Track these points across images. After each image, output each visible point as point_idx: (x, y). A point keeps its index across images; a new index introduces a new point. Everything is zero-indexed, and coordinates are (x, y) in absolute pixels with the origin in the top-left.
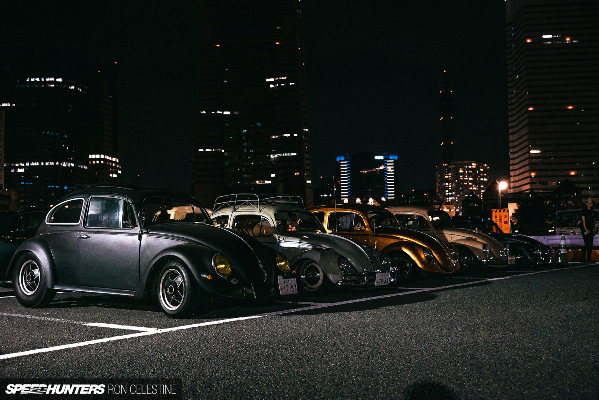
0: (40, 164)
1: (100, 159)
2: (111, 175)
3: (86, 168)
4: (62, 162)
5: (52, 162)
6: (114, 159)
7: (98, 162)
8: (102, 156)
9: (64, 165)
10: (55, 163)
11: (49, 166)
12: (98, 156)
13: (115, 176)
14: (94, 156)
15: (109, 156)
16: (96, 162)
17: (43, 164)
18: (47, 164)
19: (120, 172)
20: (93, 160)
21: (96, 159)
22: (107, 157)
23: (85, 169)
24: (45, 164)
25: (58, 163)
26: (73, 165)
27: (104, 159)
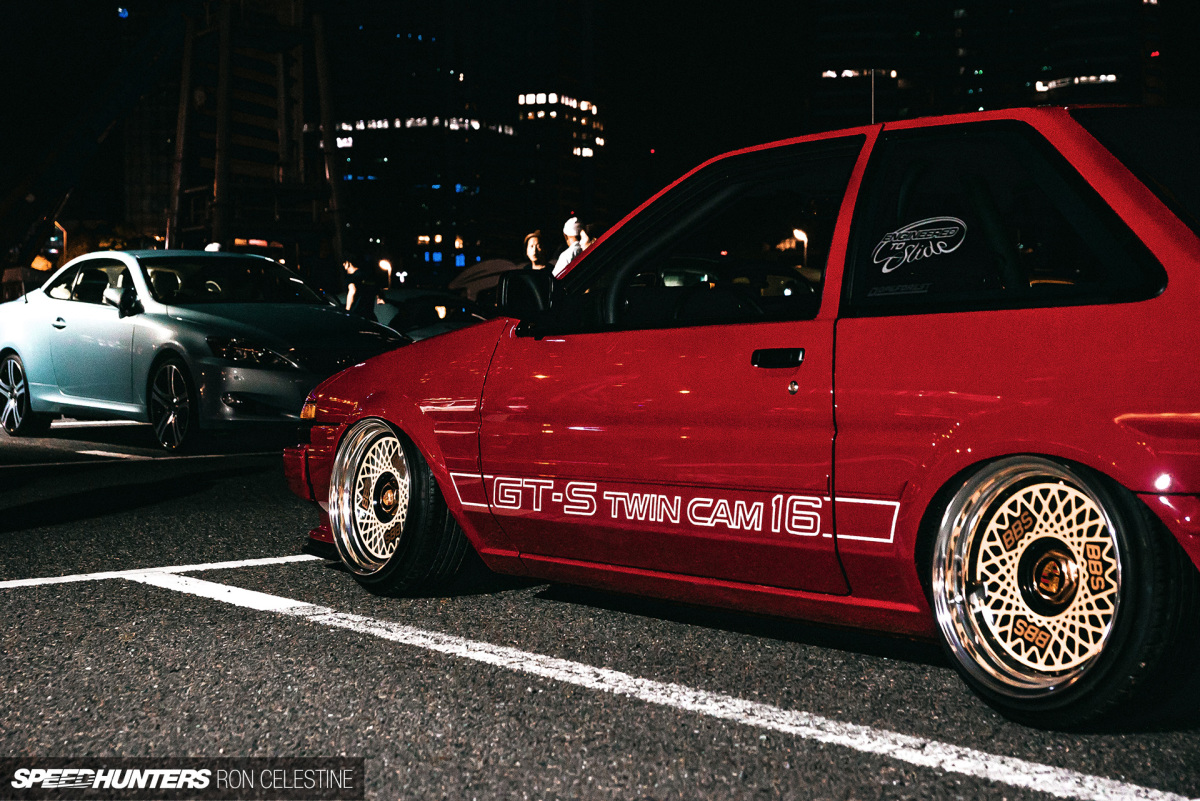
0: (392, 124)
1: (547, 107)
2: (577, 152)
3: (511, 132)
4: (462, 129)
5: (422, 118)
6: (584, 106)
7: (541, 114)
8: (553, 98)
9: (454, 126)
10: (430, 121)
11: (414, 128)
12: (541, 98)
13: (588, 152)
14: (530, 99)
15: (571, 97)
16: (536, 115)
17: (398, 124)
18: (409, 123)
19: (600, 141)
20: (527, 108)
21: (536, 107)
22: (565, 101)
23: (508, 135)
24: (403, 123)
25: (436, 121)
26: (476, 125)
27: (558, 106)
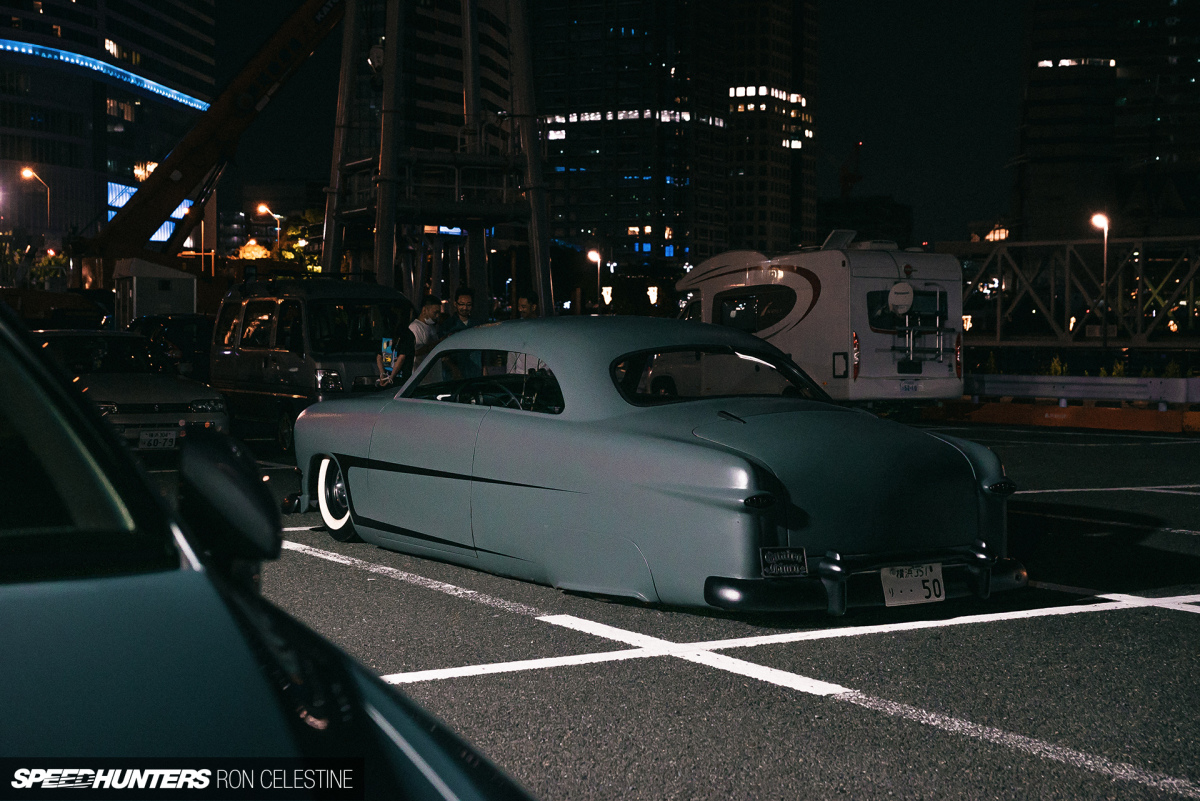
0: (604, 116)
1: (757, 99)
2: (786, 144)
3: (721, 124)
4: (673, 122)
5: (633, 110)
6: (794, 98)
7: (751, 107)
8: (763, 91)
9: (665, 118)
10: (641, 114)
11: (625, 121)
12: (751, 91)
13: (797, 145)
14: (741, 92)
15: (781, 89)
16: (746, 108)
17: (610, 117)
18: (621, 116)
19: (809, 134)
20: (738, 100)
21: (746, 100)
22: (775, 93)
23: (719, 127)
24: (615, 116)
25: (648, 114)
26: (686, 117)
27: (768, 99)
